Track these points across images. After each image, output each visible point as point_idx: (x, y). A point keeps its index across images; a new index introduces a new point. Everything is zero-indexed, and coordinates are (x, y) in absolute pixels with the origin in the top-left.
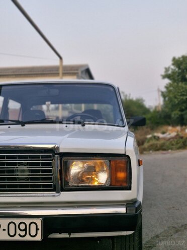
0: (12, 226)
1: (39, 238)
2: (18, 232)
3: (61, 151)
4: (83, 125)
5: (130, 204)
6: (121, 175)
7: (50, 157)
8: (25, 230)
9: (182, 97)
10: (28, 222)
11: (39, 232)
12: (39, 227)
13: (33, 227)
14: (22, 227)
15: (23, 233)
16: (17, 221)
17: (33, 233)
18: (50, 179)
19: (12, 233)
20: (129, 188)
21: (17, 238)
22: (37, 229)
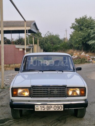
0: (55, 107)
1: (62, 110)
2: (57, 108)
3: (67, 86)
4: (63, 72)
5: (85, 100)
6: (83, 92)
7: (65, 88)
8: (59, 108)
9: (80, 39)
10: (59, 106)
11: (63, 108)
12: (63, 107)
13: (61, 107)
14: (58, 107)
15: (58, 109)
16: (56, 106)
17: (61, 109)
18: (65, 94)
19: (55, 109)
20: (85, 96)
21: (56, 110)
22: (62, 108)
